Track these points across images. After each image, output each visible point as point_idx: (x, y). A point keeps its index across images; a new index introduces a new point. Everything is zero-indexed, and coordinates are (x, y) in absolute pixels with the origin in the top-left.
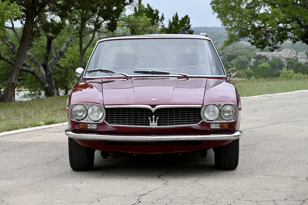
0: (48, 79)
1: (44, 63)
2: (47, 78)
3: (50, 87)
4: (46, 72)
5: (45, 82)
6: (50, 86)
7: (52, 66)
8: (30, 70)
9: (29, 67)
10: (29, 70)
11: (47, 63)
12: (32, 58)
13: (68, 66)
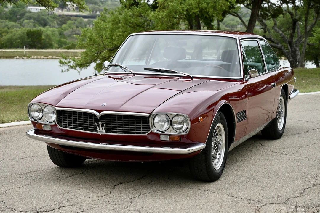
0: (293, 54)
1: (289, 41)
2: (292, 53)
3: (294, 61)
4: (291, 49)
5: (290, 57)
6: (294, 60)
7: (297, 44)
8: (278, 46)
9: (277, 43)
10: (276, 46)
11: (292, 41)
12: (282, 36)
13: (315, 44)
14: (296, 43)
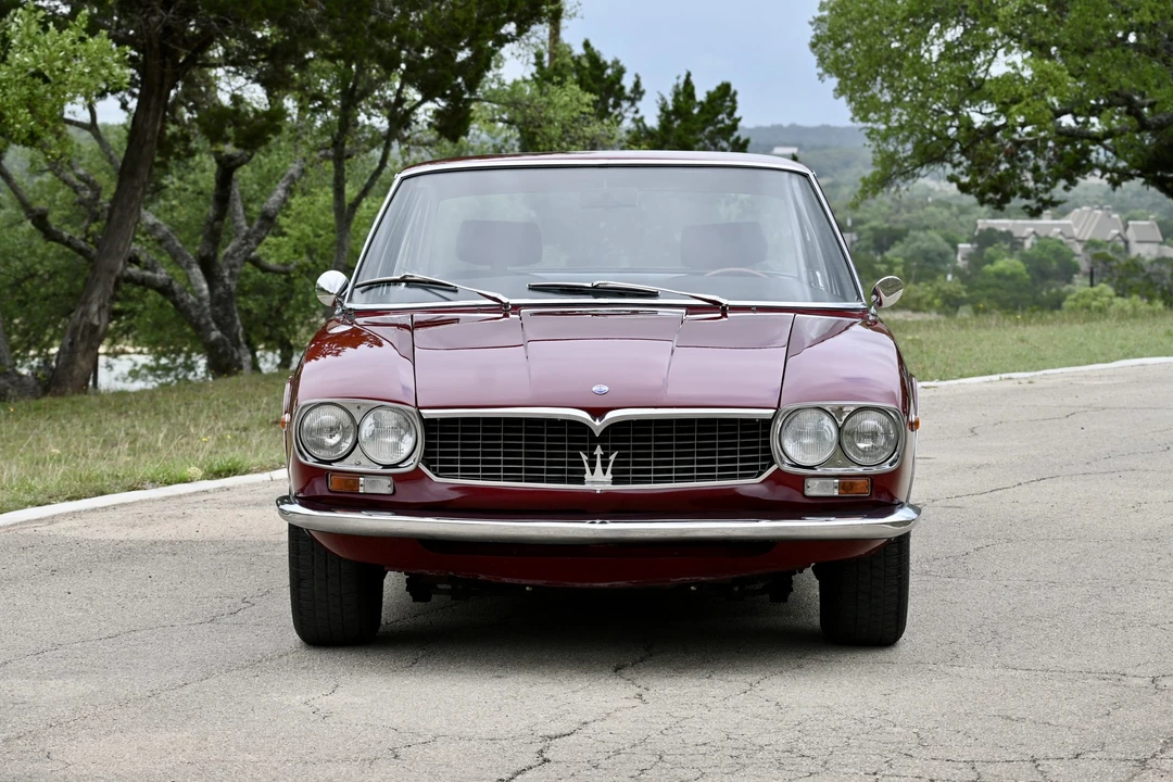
0: (221, 313)
1: (204, 254)
2: (217, 309)
3: (227, 339)
4: (211, 288)
5: (208, 323)
6: (224, 337)
7: (235, 266)
8: (155, 279)
9: (149, 266)
10: (149, 278)
11: (215, 255)
12: (160, 234)
13: (292, 266)
14: (231, 262)
